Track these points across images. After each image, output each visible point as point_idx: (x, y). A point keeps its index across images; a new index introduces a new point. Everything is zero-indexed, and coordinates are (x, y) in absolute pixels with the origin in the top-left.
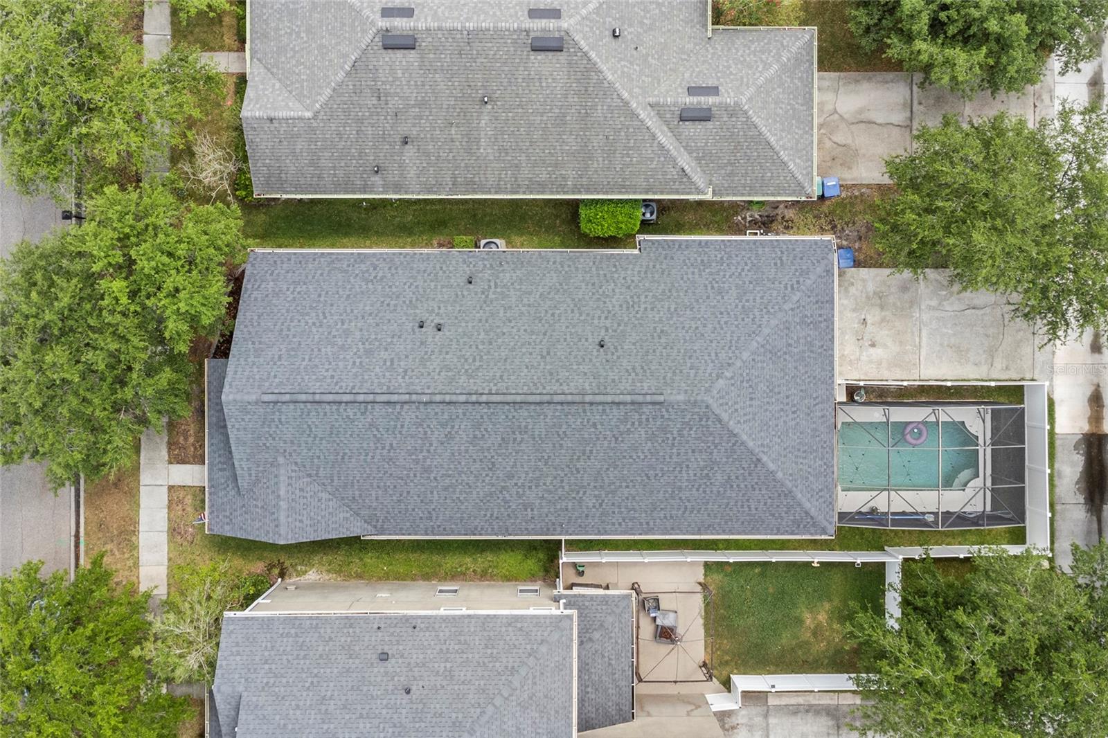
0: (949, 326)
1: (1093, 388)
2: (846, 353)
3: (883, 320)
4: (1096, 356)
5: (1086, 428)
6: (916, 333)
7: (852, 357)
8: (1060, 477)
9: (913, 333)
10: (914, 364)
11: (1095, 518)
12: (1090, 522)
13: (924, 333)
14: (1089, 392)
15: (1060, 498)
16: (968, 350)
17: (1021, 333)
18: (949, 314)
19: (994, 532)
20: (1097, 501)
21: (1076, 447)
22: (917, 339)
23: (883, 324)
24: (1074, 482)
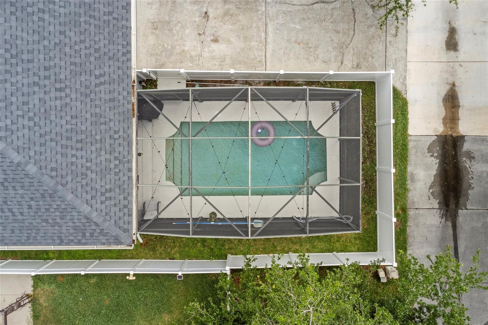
0: (297, 20)
1: (448, 87)
2: (186, 48)
3: (227, 13)
4: (452, 53)
5: (440, 129)
6: (262, 28)
7: (193, 53)
8: (413, 180)
9: (258, 28)
10: (260, 61)
11: (449, 224)
12: (445, 227)
13: (270, 28)
14: (443, 93)
15: (413, 202)
16: (317, 47)
17: (373, 30)
18: (297, 8)
19: (343, 239)
20: (452, 206)
21: (430, 150)
22: (263, 35)
23: (227, 18)
24: (428, 186)
